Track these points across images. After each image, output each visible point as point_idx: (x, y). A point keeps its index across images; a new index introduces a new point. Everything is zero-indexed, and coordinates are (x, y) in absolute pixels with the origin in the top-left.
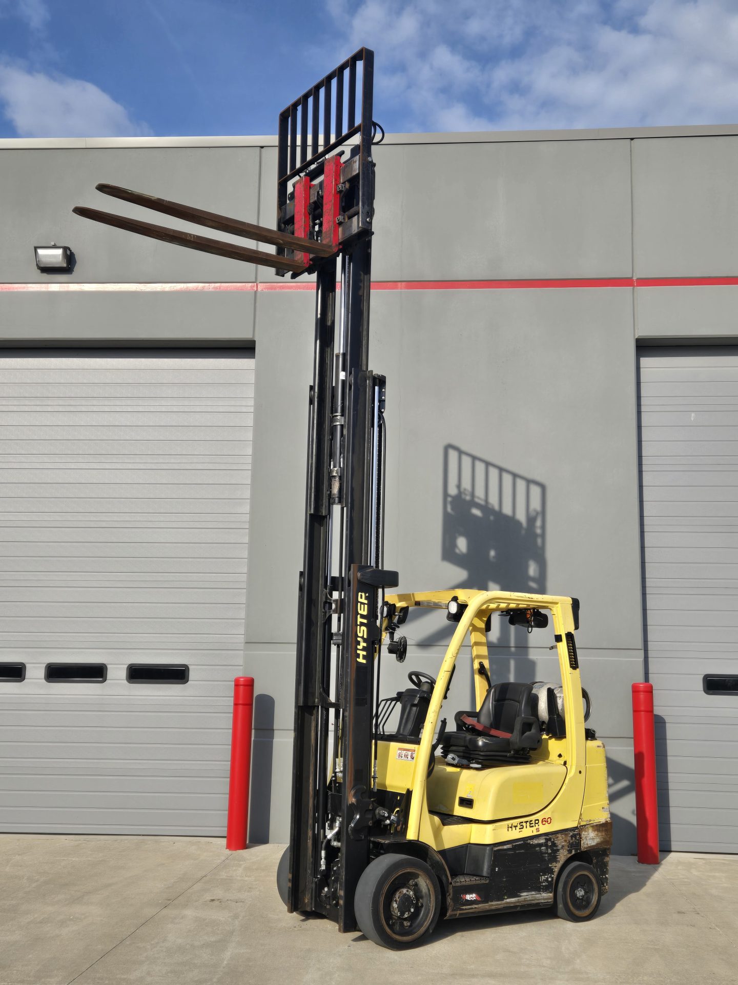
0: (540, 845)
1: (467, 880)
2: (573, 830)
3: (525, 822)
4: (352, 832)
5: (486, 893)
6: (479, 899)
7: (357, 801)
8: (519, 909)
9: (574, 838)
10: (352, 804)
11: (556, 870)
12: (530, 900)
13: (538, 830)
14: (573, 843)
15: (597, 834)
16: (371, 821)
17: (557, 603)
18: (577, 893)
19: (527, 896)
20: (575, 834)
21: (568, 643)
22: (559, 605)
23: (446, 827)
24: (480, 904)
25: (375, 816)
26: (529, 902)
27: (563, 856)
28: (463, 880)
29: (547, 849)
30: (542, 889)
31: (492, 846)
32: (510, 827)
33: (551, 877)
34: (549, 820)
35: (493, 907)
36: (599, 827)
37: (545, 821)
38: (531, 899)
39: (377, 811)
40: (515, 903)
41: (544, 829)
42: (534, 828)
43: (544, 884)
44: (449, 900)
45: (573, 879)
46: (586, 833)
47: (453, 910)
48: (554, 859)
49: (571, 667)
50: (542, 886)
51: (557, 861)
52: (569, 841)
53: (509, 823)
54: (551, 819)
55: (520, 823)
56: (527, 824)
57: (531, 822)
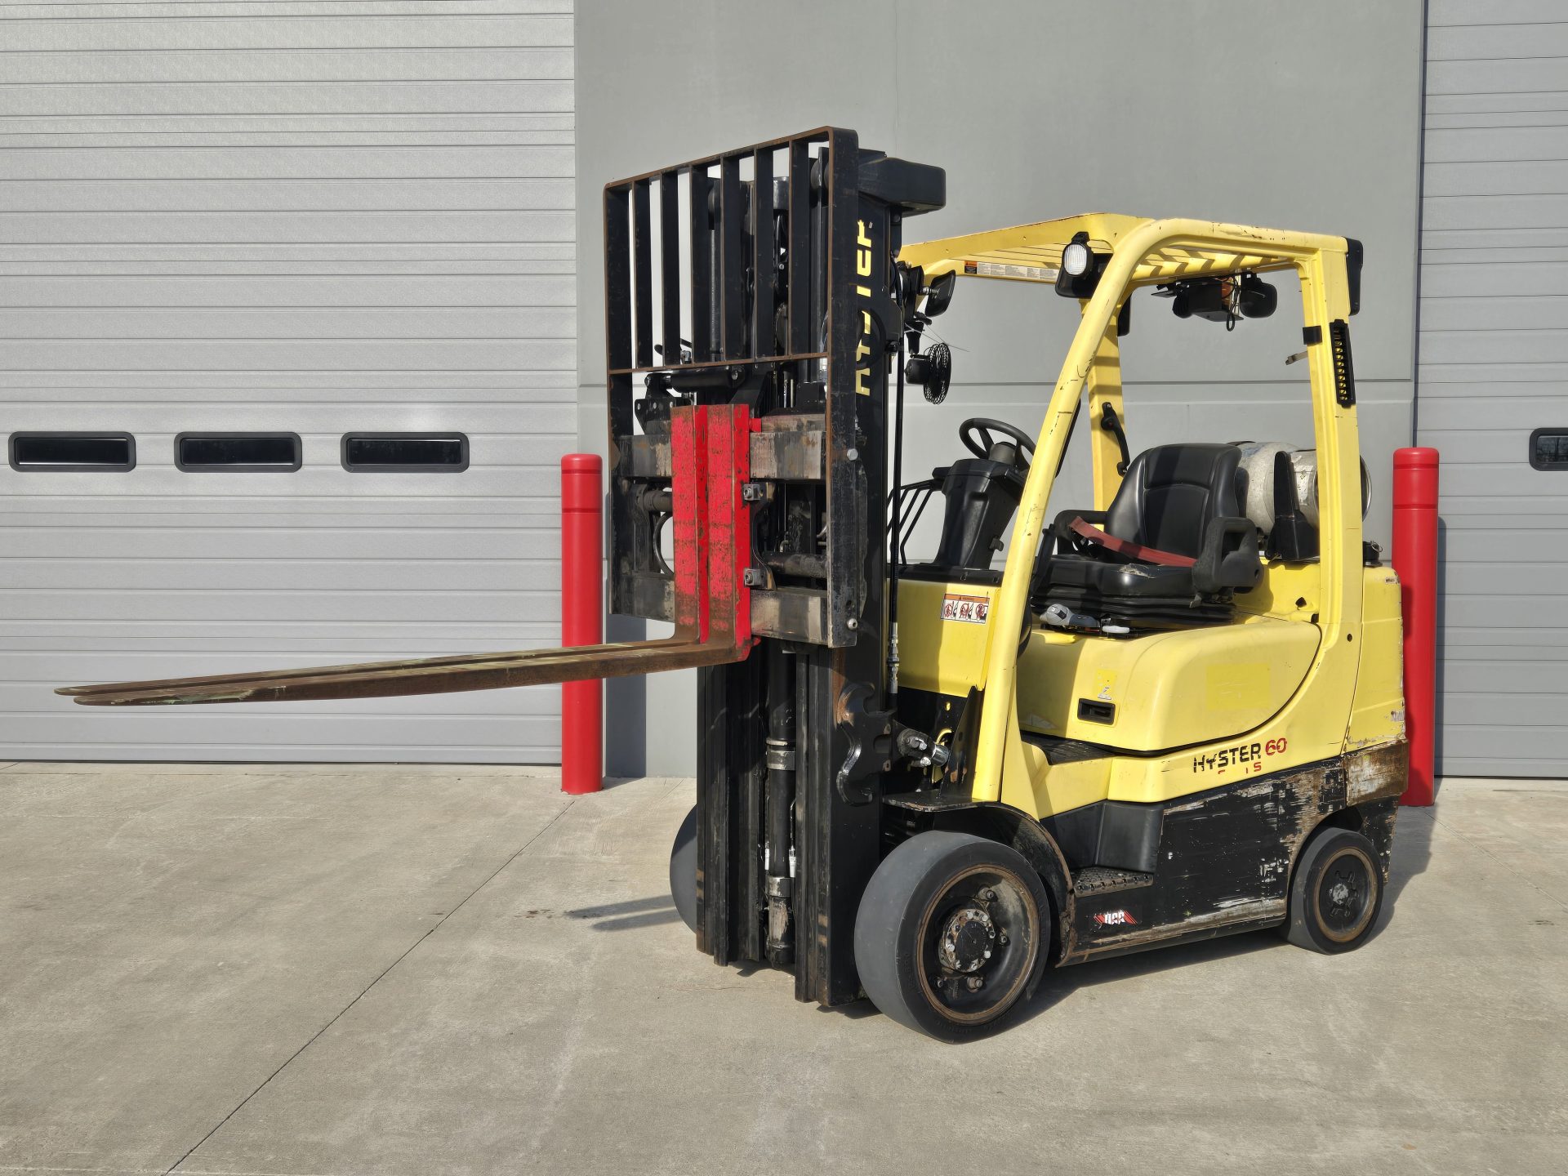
0: (1262, 799)
1: (1108, 882)
2: (1331, 763)
3: (1231, 751)
4: (844, 787)
5: (1144, 910)
6: (1132, 921)
7: (856, 718)
8: (1214, 935)
9: (1332, 781)
10: (844, 725)
11: (1294, 849)
12: (1239, 916)
13: (1257, 766)
14: (1329, 791)
15: (1379, 770)
16: (888, 762)
17: (1312, 251)
18: (1334, 894)
19: (1232, 908)
20: (1335, 769)
21: (1334, 347)
22: (1318, 256)
23: (1054, 766)
24: (1133, 931)
25: (897, 748)
26: (1236, 921)
27: (1308, 819)
28: (1098, 883)
29: (1276, 806)
30: (1264, 890)
31: (1161, 806)
32: (1200, 764)
33: (1282, 864)
34: (1282, 744)
35: (1162, 936)
36: (1385, 755)
37: (1273, 746)
38: (1241, 913)
39: (901, 739)
40: (1208, 923)
41: (1272, 763)
42: (1250, 764)
43: (1268, 880)
44: (1065, 926)
45: (1326, 867)
46: (1358, 768)
47: (1076, 948)
48: (1290, 826)
49: (1339, 401)
50: (1265, 884)
51: (1297, 830)
52: (1322, 786)
53: (1197, 753)
54: (1285, 743)
55: (1220, 754)
56: (1234, 755)
57: (1244, 751)
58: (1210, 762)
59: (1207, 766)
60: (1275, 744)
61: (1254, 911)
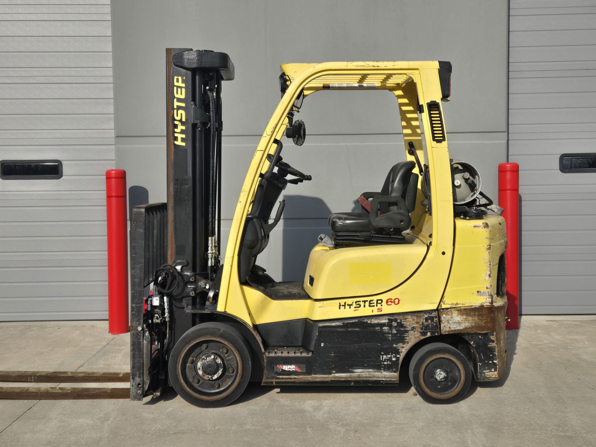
0: (383, 325)
1: (285, 352)
2: (429, 313)
5: (308, 366)
6: (299, 370)
9: (431, 320)
11: (404, 351)
14: (428, 325)
15: (465, 319)
17: (416, 69)
20: (432, 315)
23: (276, 301)
26: (365, 378)
27: (413, 338)
28: (280, 351)
29: (391, 329)
30: (383, 367)
31: (318, 322)
33: (396, 356)
38: (368, 376)
40: (347, 378)
41: (387, 309)
45: (429, 361)
46: (449, 317)
48: (401, 339)
49: (434, 140)
50: (383, 364)
51: (405, 342)
52: (422, 323)
53: (342, 302)
54: (399, 301)
55: (356, 302)
56: (365, 303)
57: (371, 302)
58: (350, 305)
59: (347, 307)
60: (393, 301)
61: (376, 376)
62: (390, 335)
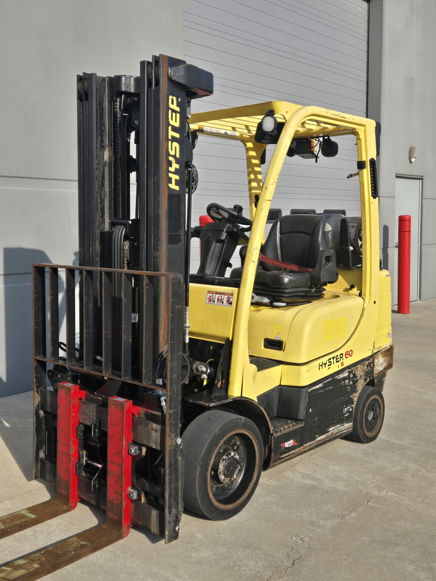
0: (344, 379)
1: (286, 427)
2: (368, 359)
3: (332, 358)
6: (296, 444)
9: (369, 367)
11: (356, 399)
13: (342, 364)
14: (368, 371)
15: (385, 359)
19: (334, 430)
20: (370, 362)
23: (261, 372)
24: (296, 448)
27: (360, 385)
28: (282, 428)
29: (349, 382)
30: (345, 420)
31: (306, 387)
32: (320, 365)
33: (351, 407)
34: (351, 353)
35: (307, 449)
36: (386, 353)
37: (348, 354)
38: (336, 432)
39: (194, 366)
40: (325, 439)
41: (348, 362)
42: (339, 363)
43: (346, 415)
45: (367, 405)
46: (378, 360)
47: (275, 462)
48: (354, 389)
49: (372, 195)
51: (356, 391)
52: (365, 370)
53: (320, 361)
54: (352, 352)
55: (329, 360)
56: (334, 360)
57: (337, 358)
58: (325, 364)
59: (324, 366)
60: (348, 353)
62: (349, 387)
